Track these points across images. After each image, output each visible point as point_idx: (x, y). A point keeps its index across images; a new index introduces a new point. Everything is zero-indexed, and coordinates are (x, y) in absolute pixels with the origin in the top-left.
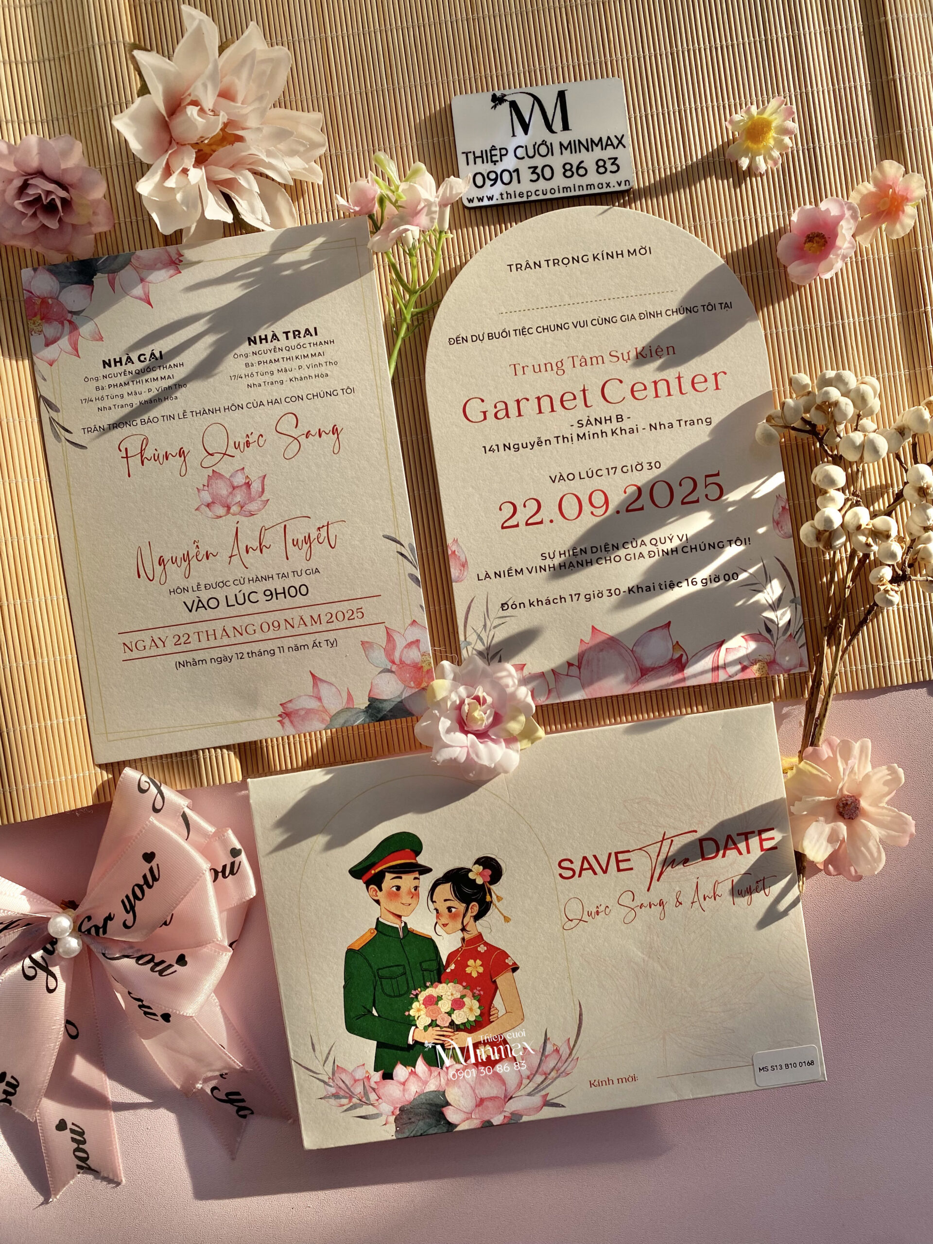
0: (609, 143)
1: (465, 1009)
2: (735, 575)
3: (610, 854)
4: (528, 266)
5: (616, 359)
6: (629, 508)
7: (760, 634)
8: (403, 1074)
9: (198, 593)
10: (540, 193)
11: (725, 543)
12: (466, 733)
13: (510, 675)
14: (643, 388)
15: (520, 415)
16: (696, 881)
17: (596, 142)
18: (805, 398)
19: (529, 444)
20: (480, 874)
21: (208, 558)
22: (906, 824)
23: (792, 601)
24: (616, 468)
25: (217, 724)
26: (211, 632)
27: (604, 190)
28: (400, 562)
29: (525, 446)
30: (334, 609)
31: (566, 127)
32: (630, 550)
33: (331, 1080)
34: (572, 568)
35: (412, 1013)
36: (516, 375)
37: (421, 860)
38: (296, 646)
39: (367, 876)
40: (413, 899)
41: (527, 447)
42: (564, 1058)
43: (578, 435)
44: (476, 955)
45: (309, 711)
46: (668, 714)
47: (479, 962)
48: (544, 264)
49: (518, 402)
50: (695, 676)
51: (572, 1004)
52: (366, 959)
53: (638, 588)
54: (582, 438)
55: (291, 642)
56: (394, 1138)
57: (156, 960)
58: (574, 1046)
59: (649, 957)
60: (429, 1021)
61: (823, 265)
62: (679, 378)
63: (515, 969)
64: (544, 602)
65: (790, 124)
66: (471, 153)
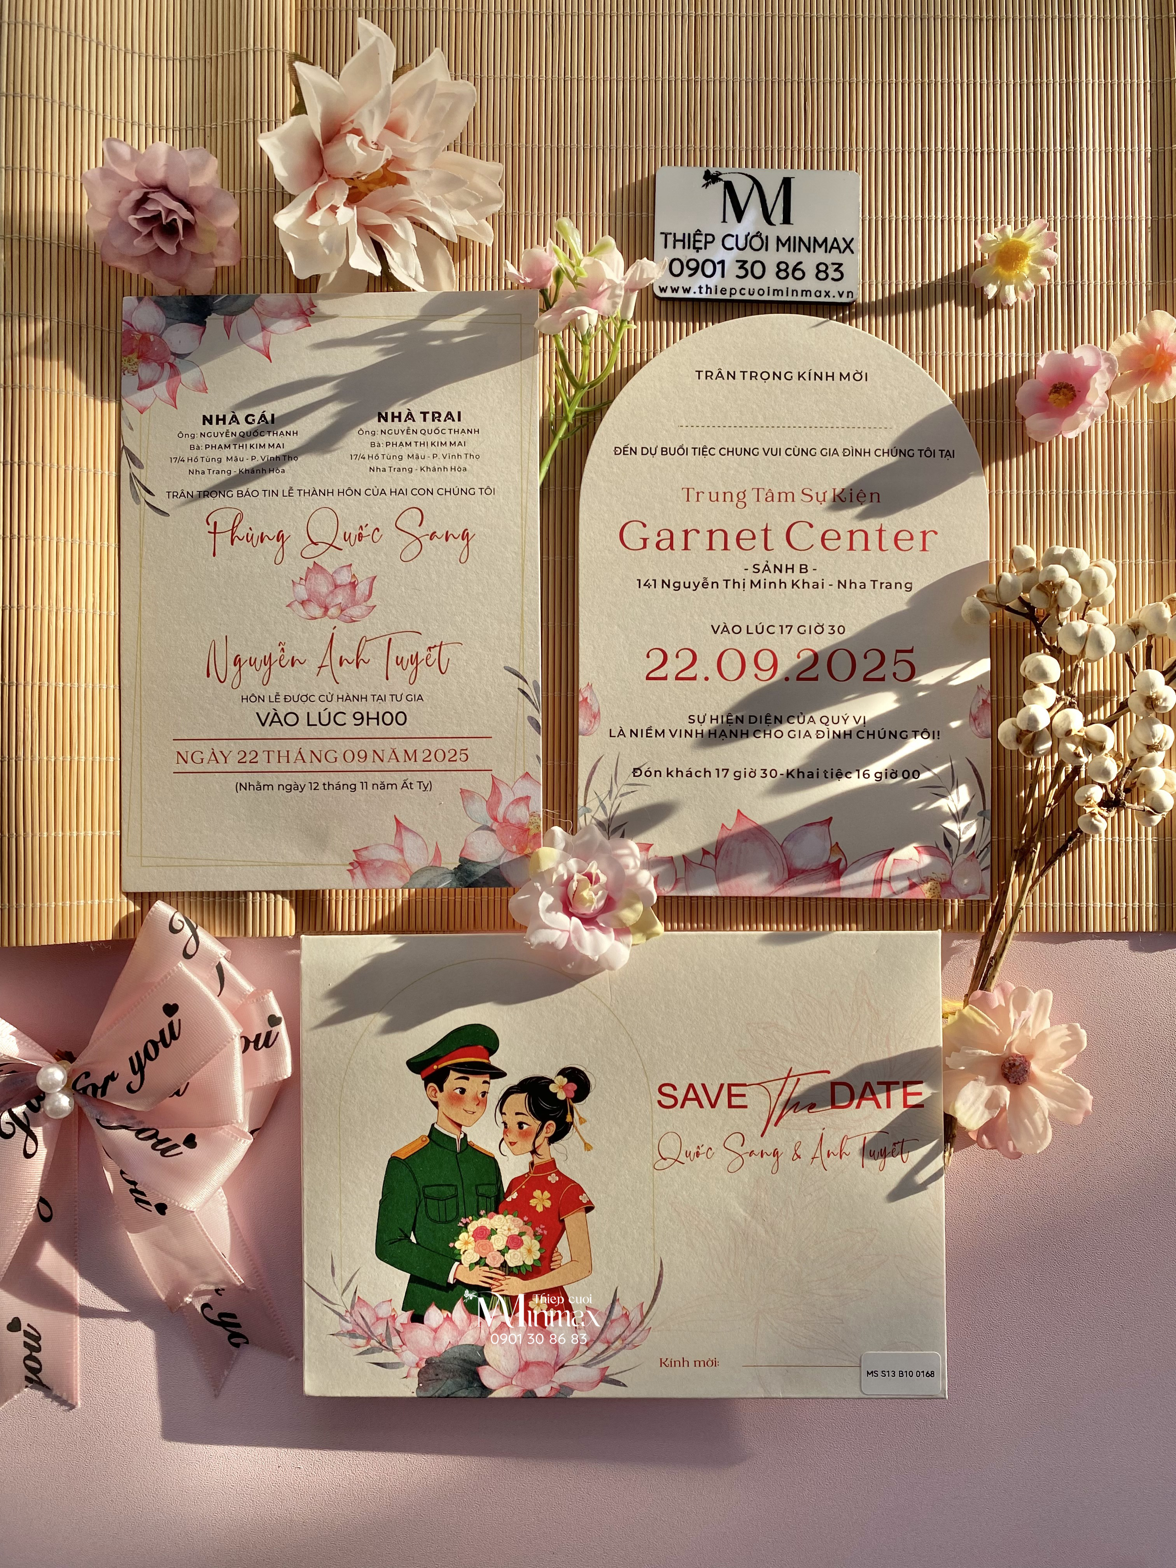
0: (835, 245)
1: (522, 1249)
2: (916, 773)
3: (722, 1085)
4: (720, 375)
5: (809, 498)
6: (801, 676)
7: (937, 848)
8: (437, 1319)
9: (275, 705)
10: (746, 292)
11: (910, 733)
12: (570, 915)
13: (632, 854)
14: (837, 537)
15: (686, 548)
16: (821, 1131)
17: (820, 242)
18: (1026, 575)
19: (692, 584)
20: (563, 1088)
21: (293, 665)
22: (1082, 1098)
23: (981, 814)
24: (791, 626)
25: (274, 864)
26: (284, 753)
27: (822, 299)
28: (521, 701)
29: (687, 585)
30: (434, 745)
31: (787, 219)
32: (796, 726)
33: (348, 1314)
34: (724, 737)
35: (458, 1245)
36: (688, 500)
37: (495, 1060)
38: (382, 783)
39: (428, 1072)
40: (479, 1107)
41: (689, 587)
42: (634, 1325)
43: (752, 582)
44: (544, 1185)
45: (387, 864)
46: (815, 928)
47: (547, 1194)
48: (739, 375)
49: (686, 532)
50: (852, 886)
51: (652, 1262)
52: (411, 1171)
53: (799, 772)
54: (756, 586)
55: (377, 778)
56: (415, 1395)
57: (160, 1137)
58: (648, 1312)
59: (753, 1217)
60: (476, 1258)
61: (1068, 421)
62: (880, 531)
63: (589, 1208)
64: (685, 773)
65: (1050, 253)
66: (671, 234)
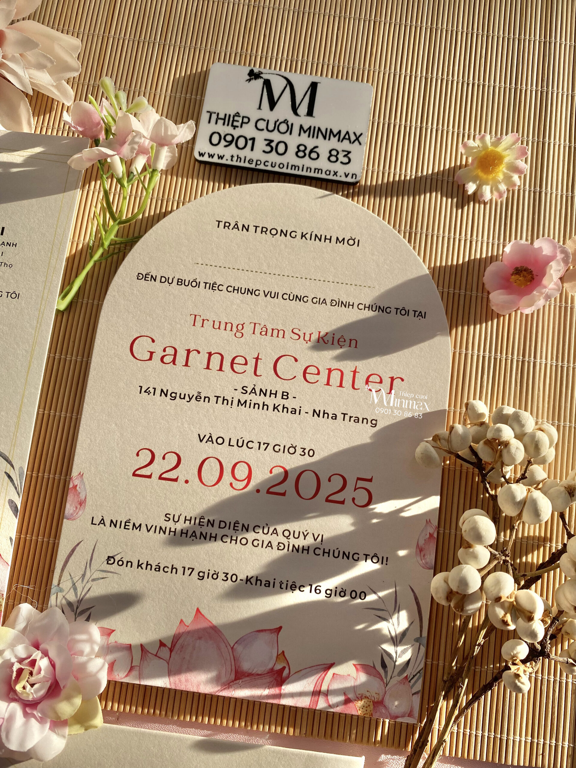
0: (347, 137)
2: (363, 595)
4: (236, 226)
5: (297, 337)
6: (271, 490)
7: (374, 667)
10: (269, 164)
11: (361, 556)
13: (91, 641)
14: (316, 372)
15: (186, 365)
17: (335, 133)
18: (477, 428)
19: (187, 397)
23: (417, 640)
24: (268, 444)
27: (331, 177)
28: (5, 484)
29: (182, 396)
31: (310, 113)
32: (260, 536)
34: (194, 538)
36: (194, 325)
41: (184, 398)
43: (239, 401)
46: (255, 727)
48: (252, 229)
49: (189, 351)
50: (292, 695)
53: (257, 580)
54: (242, 405)
61: (525, 299)
62: (355, 372)
64: (154, 567)
65: (521, 164)
66: (215, 113)
